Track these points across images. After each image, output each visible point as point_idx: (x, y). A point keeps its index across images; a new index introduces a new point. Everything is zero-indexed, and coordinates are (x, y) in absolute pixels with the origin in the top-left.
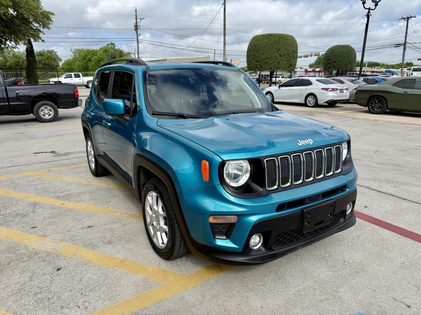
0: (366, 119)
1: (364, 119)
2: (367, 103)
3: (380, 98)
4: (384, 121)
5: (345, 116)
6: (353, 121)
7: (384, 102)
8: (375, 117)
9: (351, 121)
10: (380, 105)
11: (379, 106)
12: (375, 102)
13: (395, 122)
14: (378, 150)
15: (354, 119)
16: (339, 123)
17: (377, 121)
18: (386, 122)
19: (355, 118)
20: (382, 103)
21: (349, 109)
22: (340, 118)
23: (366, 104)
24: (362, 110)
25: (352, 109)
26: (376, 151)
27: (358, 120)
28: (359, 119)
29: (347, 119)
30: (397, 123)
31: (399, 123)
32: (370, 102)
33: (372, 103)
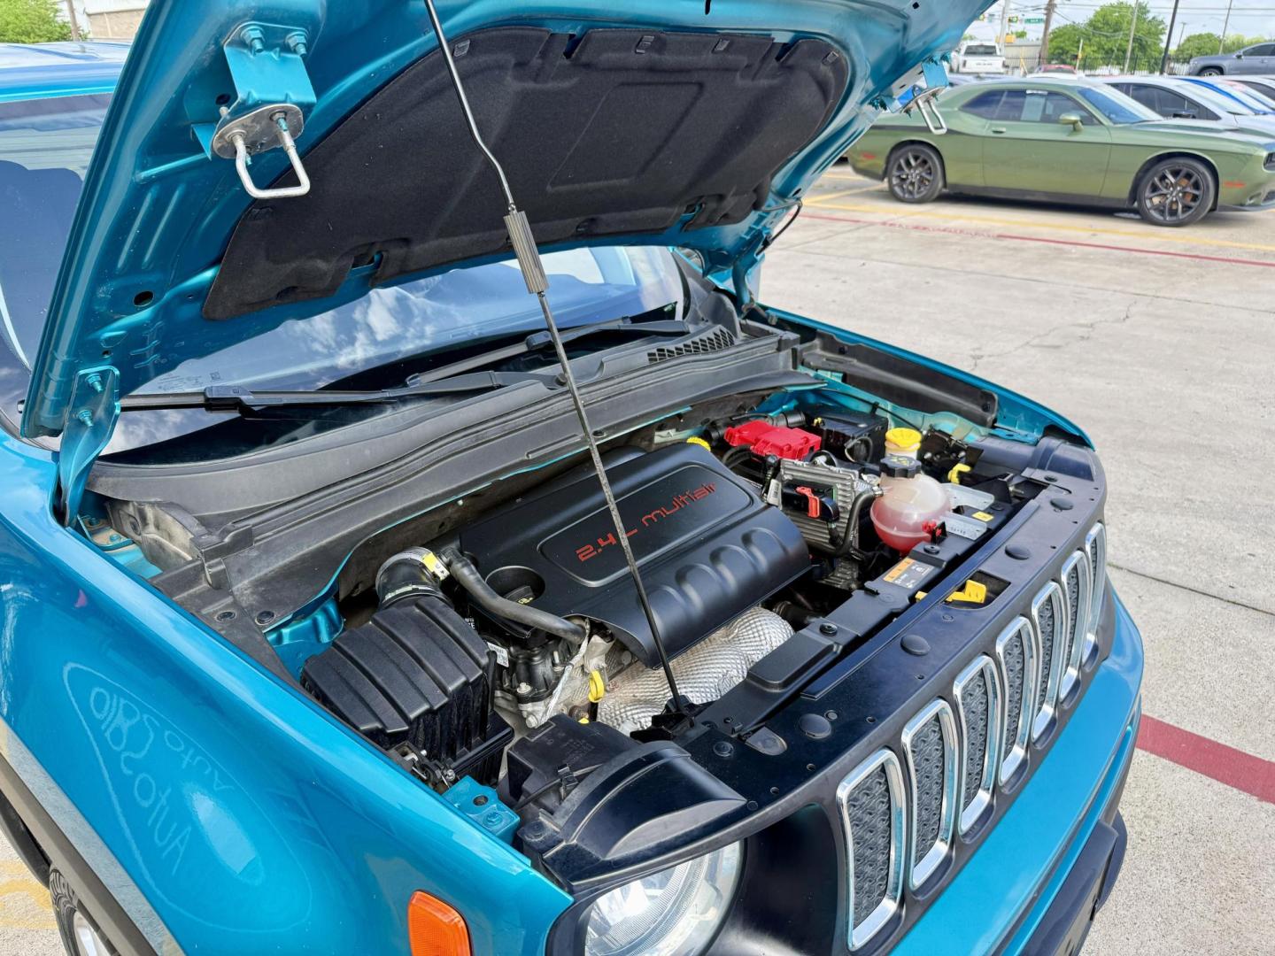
0: (891, 225)
1: (884, 224)
2: (884, 166)
3: (923, 152)
4: (944, 230)
5: (824, 214)
6: (856, 234)
7: (934, 163)
8: (913, 214)
9: (849, 235)
10: (924, 174)
11: (921, 176)
12: (908, 163)
13: (977, 234)
14: (978, 353)
15: (855, 225)
16: (817, 243)
17: (925, 229)
18: (950, 231)
19: (858, 221)
20: (930, 169)
21: (826, 187)
22: (814, 225)
23: (880, 172)
24: (865, 189)
25: (835, 188)
26: (974, 357)
27: (870, 228)
28: (872, 224)
29: (838, 226)
30: (983, 235)
31: (989, 236)
32: (894, 164)
33: (900, 168)
